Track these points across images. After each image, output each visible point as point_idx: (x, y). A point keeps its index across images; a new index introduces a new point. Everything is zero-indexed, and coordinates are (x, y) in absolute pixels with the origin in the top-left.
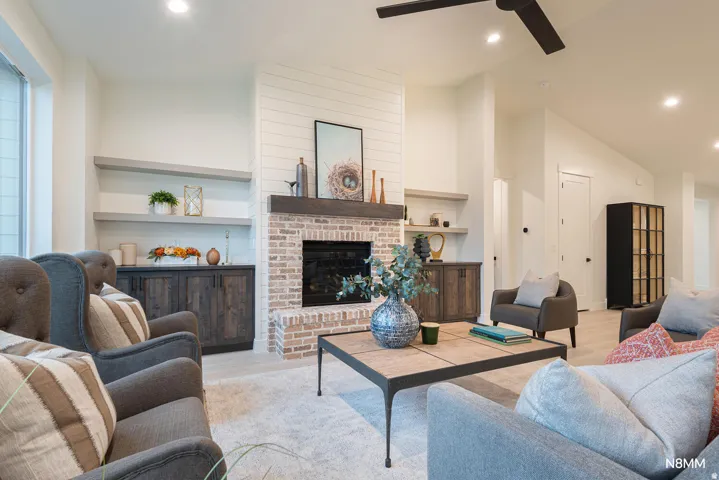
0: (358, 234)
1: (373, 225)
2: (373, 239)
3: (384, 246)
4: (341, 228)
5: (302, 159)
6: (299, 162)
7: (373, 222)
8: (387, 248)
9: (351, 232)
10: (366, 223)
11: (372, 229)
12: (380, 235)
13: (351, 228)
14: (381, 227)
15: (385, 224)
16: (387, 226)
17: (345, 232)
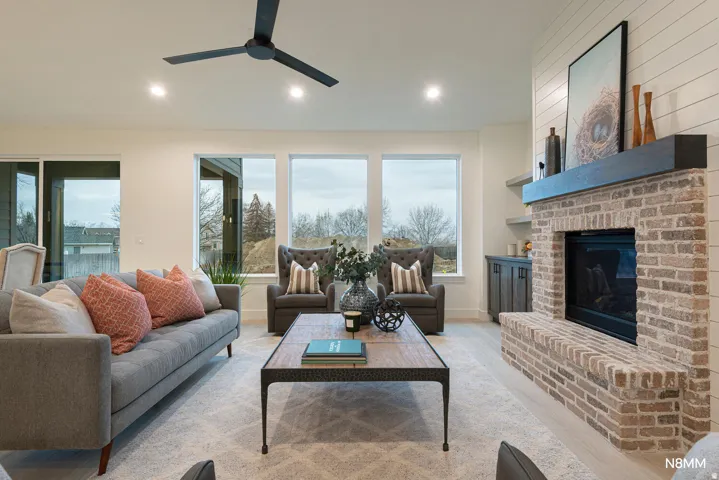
0: (608, 216)
1: (631, 196)
2: (632, 224)
3: (653, 236)
4: (587, 209)
5: (553, 129)
6: (549, 134)
7: (631, 188)
8: (660, 241)
9: (598, 214)
10: (620, 195)
11: (629, 204)
12: (643, 213)
13: (598, 208)
14: (644, 197)
15: (652, 189)
16: (660, 192)
17: (591, 215)
